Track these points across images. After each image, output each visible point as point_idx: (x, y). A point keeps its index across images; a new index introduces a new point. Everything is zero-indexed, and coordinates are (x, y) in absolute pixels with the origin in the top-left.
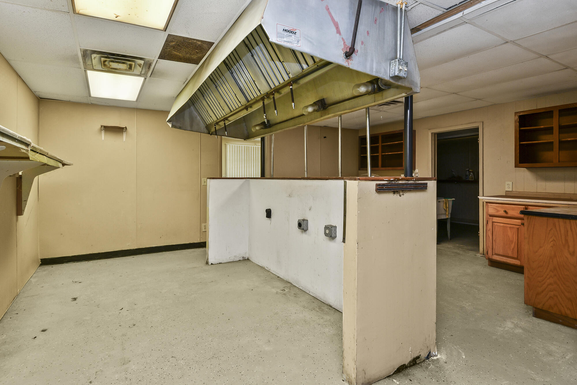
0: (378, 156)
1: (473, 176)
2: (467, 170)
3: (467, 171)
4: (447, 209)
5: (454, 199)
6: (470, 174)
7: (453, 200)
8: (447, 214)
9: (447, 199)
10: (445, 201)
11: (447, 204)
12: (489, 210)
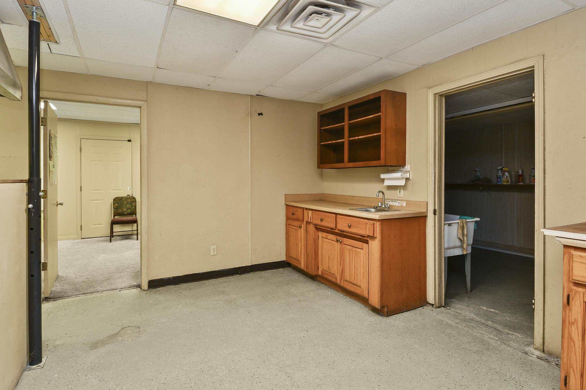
0: (342, 144)
1: (509, 178)
2: (499, 169)
3: (500, 171)
4: (465, 238)
5: (478, 219)
6: (504, 175)
7: (476, 222)
8: (465, 246)
9: (464, 220)
10: (461, 224)
11: (465, 229)
12: (575, 268)
